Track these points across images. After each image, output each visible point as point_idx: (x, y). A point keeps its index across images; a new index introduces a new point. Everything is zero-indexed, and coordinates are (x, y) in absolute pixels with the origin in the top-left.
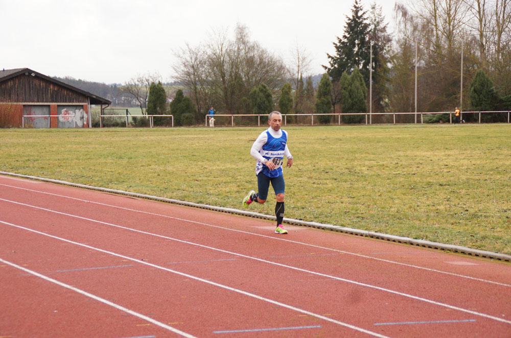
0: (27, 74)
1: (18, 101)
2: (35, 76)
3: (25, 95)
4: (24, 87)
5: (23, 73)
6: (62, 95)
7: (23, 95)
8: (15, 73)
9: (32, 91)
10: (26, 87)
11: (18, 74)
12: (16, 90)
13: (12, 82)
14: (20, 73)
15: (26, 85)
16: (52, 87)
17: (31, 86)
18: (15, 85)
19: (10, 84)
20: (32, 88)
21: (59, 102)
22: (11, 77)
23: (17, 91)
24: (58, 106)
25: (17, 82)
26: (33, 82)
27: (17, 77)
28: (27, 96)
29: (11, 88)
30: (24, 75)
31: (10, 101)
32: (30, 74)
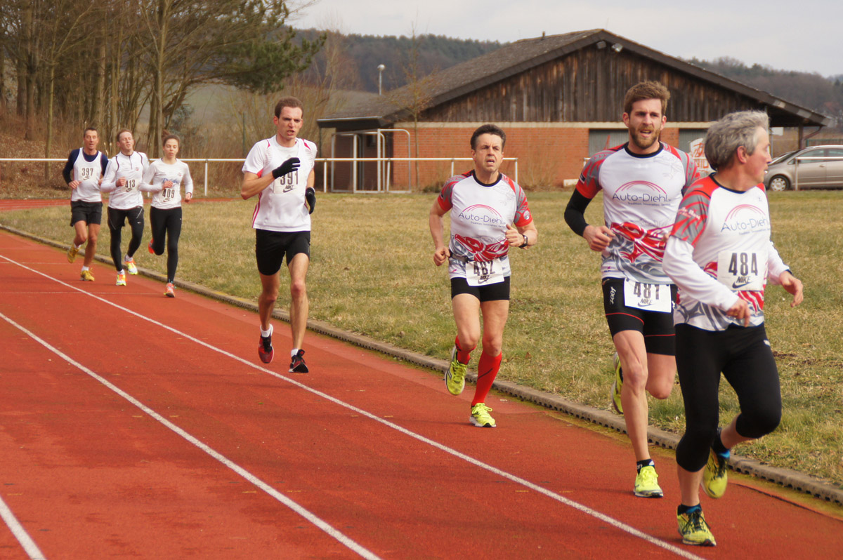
0: (601, 45)
1: (576, 119)
2: (624, 51)
3: (596, 103)
4: (592, 81)
5: (590, 42)
6: (693, 102)
7: (591, 101)
8: (572, 44)
9: (613, 91)
10: (599, 81)
11: (579, 47)
12: (573, 88)
13: (562, 69)
14: (585, 44)
15: (599, 76)
16: (666, 79)
17: (612, 76)
18: (568, 73)
19: (556, 72)
20: (612, 82)
21: (683, 120)
22: (560, 54)
23: (575, 92)
24: (682, 131)
25: (575, 67)
26: (615, 69)
27: (574, 54)
28: (600, 106)
29: (560, 82)
30: (593, 47)
31: (554, 118)
32: (609, 45)
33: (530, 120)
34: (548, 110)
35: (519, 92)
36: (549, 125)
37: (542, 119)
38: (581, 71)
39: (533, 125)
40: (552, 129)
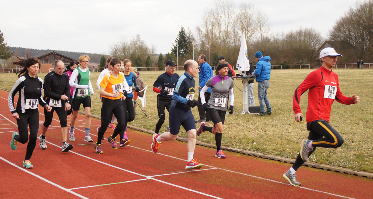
0: (53, 53)
1: (50, 63)
2: (57, 54)
7: (52, 61)
13: (48, 56)
16: (62, 58)
18: (49, 57)
19: (47, 57)
23: (50, 60)
25: (50, 56)
26: (56, 56)
27: (50, 54)
29: (48, 58)
30: (52, 54)
31: (47, 63)
32: (54, 53)
33: (44, 63)
34: (47, 62)
35: (42, 60)
36: (47, 64)
37: (46, 63)
38: (51, 57)
39: (45, 64)
40: (47, 65)
